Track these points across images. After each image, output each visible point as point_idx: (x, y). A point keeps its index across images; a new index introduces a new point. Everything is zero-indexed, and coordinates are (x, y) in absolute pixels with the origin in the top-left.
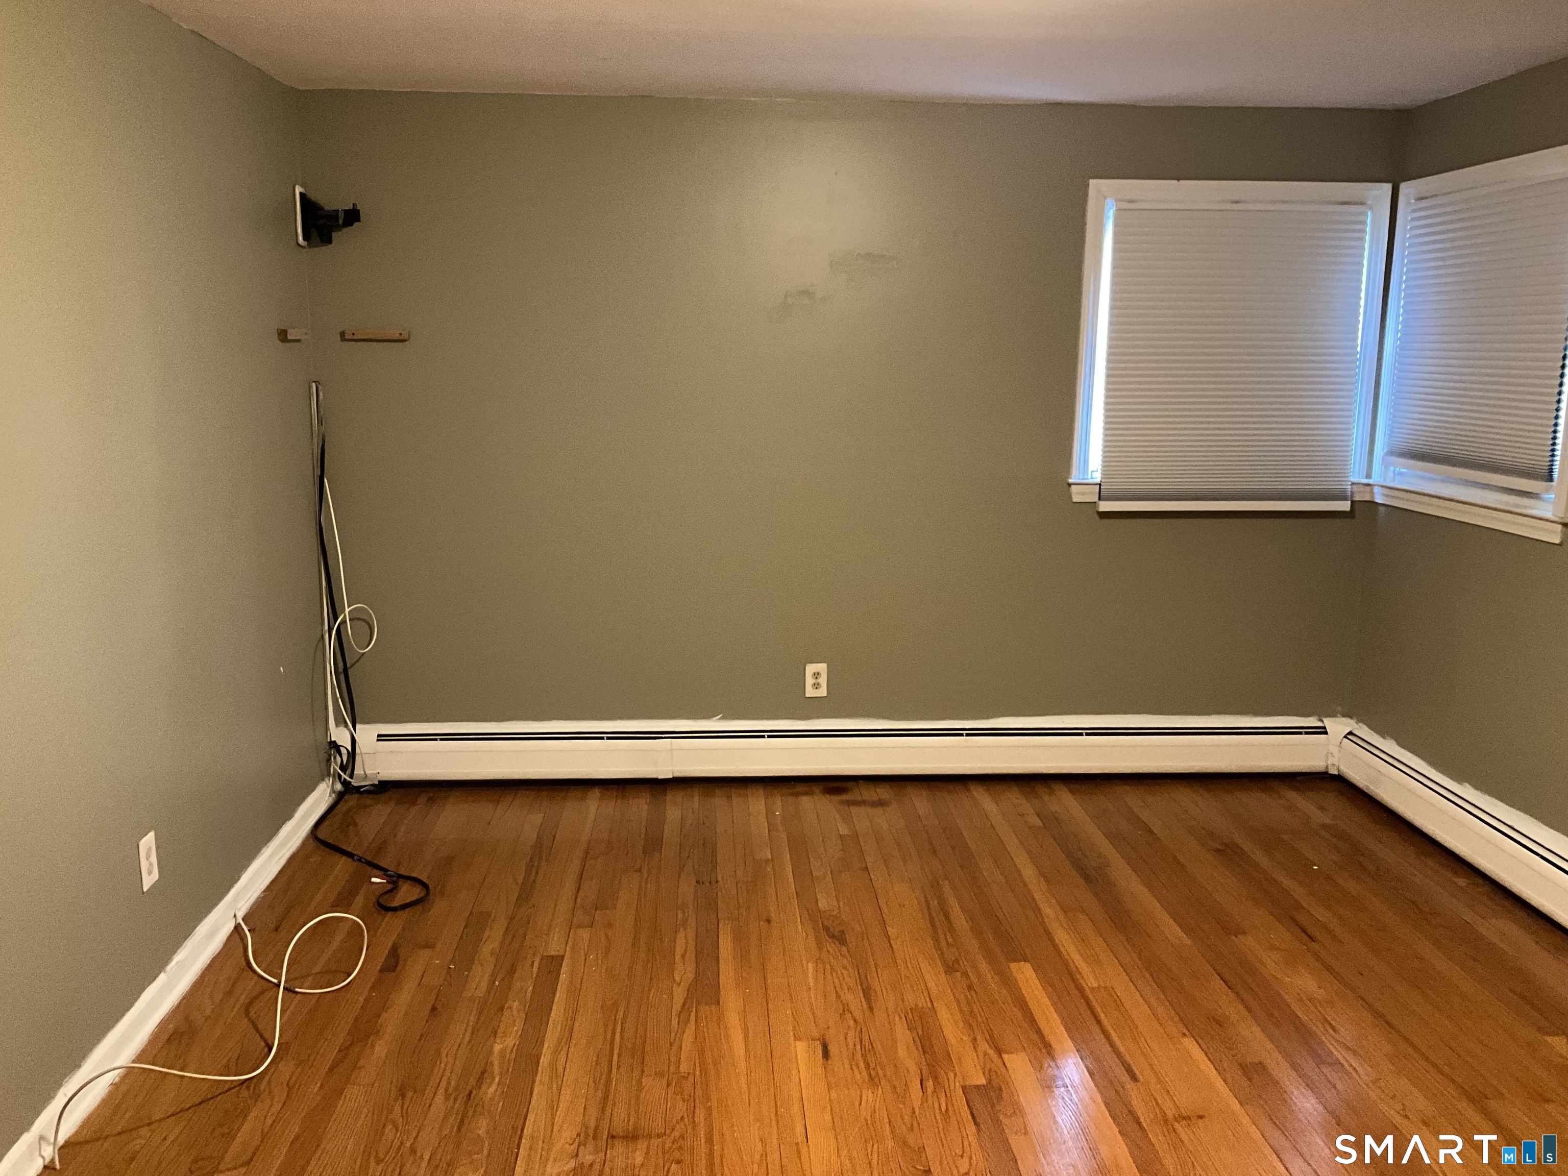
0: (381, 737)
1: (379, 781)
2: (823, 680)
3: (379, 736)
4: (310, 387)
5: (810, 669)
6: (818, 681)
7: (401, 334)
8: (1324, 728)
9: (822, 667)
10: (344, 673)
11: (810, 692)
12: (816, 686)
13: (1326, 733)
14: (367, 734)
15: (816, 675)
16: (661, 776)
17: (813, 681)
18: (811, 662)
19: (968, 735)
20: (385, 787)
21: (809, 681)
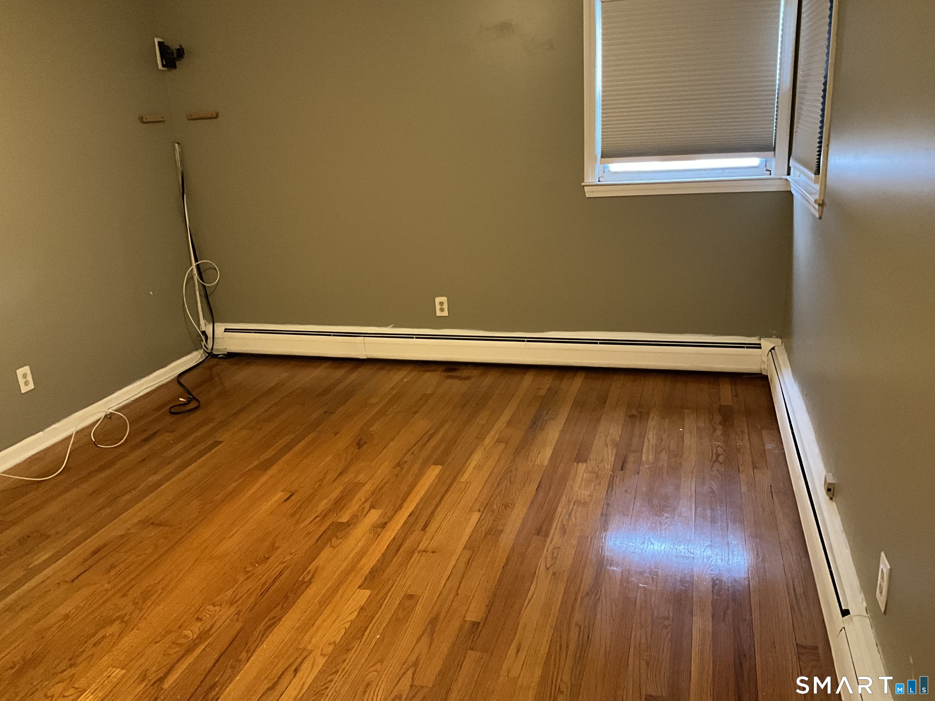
0: (226, 330)
1: (227, 353)
2: (445, 307)
3: (226, 329)
4: (174, 147)
5: (438, 300)
6: (443, 307)
7: (212, 114)
8: (760, 344)
9: (444, 299)
10: (206, 296)
11: (439, 313)
12: (442, 310)
13: (760, 348)
14: (220, 328)
15: (441, 303)
16: (361, 357)
17: (440, 307)
18: (438, 296)
19: (528, 341)
20: (231, 356)
21: (438, 307)
